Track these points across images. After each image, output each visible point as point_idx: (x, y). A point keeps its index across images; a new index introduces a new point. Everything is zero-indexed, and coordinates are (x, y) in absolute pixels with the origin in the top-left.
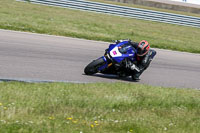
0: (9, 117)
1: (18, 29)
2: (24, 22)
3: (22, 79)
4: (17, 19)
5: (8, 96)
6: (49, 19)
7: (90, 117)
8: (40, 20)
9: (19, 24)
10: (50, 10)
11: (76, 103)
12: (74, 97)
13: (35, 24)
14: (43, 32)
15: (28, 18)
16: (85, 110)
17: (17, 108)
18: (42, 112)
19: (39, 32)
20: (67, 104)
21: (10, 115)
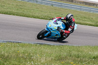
0: (42, 62)
2: (50, 16)
4: (46, 14)
6: (62, 14)
7: (81, 62)
10: (63, 10)
11: (75, 56)
12: (74, 53)
15: (52, 14)
16: (79, 59)
17: (46, 57)
18: (58, 60)
20: (70, 56)
21: (43, 61)
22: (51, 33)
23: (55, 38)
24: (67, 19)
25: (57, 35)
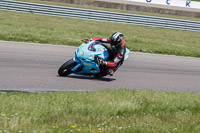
0: (12, 127)
1: (21, 40)
2: (27, 33)
4: (20, 30)
5: (11, 106)
6: (52, 29)
7: (94, 124)
8: (43, 30)
9: (22, 35)
12: (78, 106)
13: (38, 35)
15: (31, 29)
17: (20, 118)
18: (46, 121)
19: (41, 42)
20: (70, 112)
21: (14, 126)
22: (83, 66)
23: (90, 74)
24: (112, 41)
25: (93, 69)
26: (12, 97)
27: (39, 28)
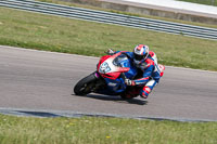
1: (171, 64)
3: (174, 118)
4: (169, 53)
5: (159, 136)
6: (204, 53)
8: (195, 54)
9: (172, 59)
13: (188, 59)
14: (197, 67)
19: (192, 67)
26: (161, 124)
27: (189, 51)
